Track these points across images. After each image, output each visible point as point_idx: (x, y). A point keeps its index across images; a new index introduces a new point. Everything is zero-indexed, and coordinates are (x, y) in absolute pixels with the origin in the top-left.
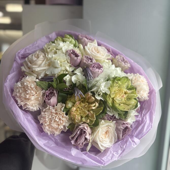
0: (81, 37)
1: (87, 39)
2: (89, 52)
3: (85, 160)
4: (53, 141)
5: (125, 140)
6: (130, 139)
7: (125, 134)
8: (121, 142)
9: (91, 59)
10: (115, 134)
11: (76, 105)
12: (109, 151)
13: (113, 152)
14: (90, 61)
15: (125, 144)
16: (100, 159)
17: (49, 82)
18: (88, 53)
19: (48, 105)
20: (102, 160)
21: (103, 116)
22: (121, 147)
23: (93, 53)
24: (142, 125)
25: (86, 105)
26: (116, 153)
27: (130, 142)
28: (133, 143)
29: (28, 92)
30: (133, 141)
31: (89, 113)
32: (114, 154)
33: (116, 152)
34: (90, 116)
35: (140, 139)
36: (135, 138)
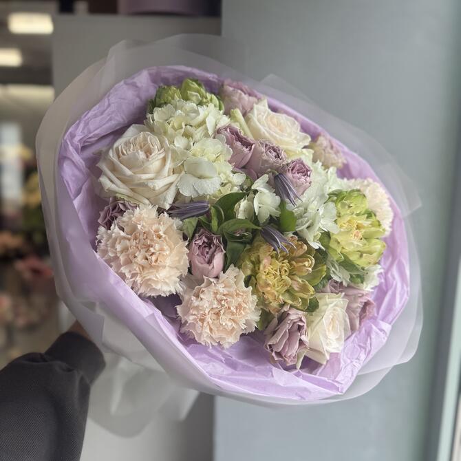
0: (231, 89)
1: (245, 94)
2: (264, 130)
3: (305, 389)
4: (221, 361)
5: (363, 331)
6: (374, 327)
7: (363, 318)
8: (356, 336)
9: (275, 151)
10: (345, 321)
11: (265, 267)
12: (342, 361)
13: (349, 361)
14: (274, 154)
15: (367, 340)
16: (333, 381)
17: (200, 217)
18: (262, 132)
19: (205, 278)
20: (337, 382)
21: (324, 286)
22: (360, 346)
23: (274, 134)
24: (390, 293)
25: (284, 265)
26: (357, 361)
27: (377, 333)
28: (381, 333)
29: (155, 249)
30: (381, 330)
31: (294, 282)
32: (354, 363)
33: (357, 359)
34: (296, 289)
35: (392, 324)
36: (381, 322)
